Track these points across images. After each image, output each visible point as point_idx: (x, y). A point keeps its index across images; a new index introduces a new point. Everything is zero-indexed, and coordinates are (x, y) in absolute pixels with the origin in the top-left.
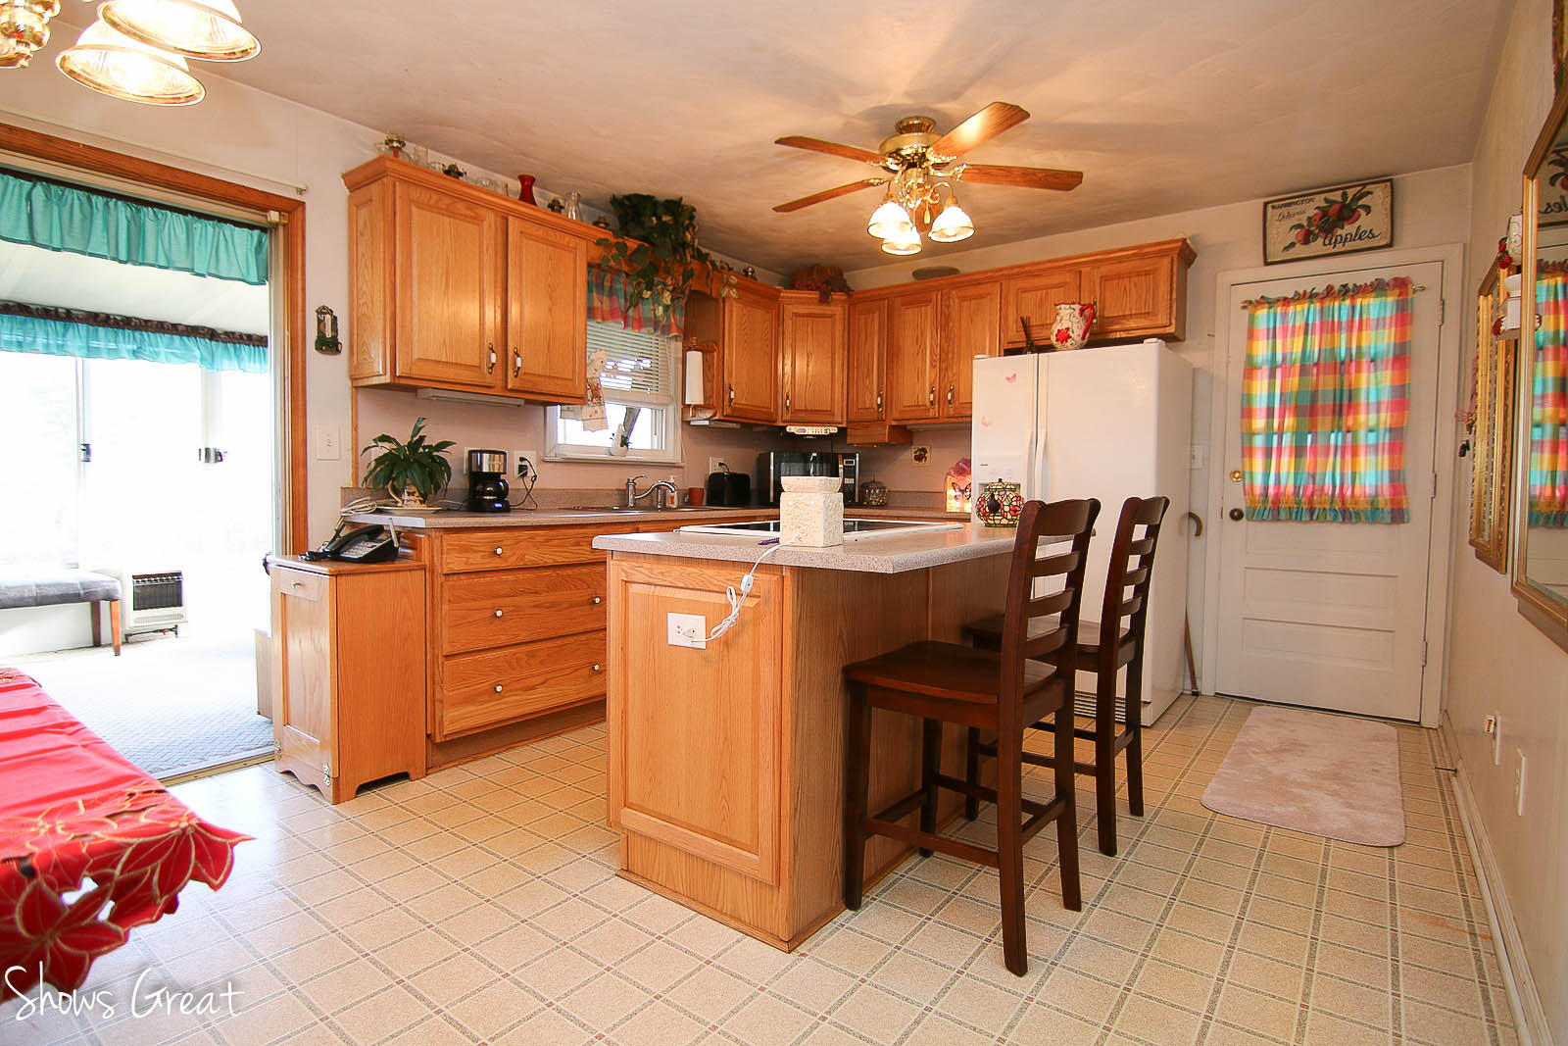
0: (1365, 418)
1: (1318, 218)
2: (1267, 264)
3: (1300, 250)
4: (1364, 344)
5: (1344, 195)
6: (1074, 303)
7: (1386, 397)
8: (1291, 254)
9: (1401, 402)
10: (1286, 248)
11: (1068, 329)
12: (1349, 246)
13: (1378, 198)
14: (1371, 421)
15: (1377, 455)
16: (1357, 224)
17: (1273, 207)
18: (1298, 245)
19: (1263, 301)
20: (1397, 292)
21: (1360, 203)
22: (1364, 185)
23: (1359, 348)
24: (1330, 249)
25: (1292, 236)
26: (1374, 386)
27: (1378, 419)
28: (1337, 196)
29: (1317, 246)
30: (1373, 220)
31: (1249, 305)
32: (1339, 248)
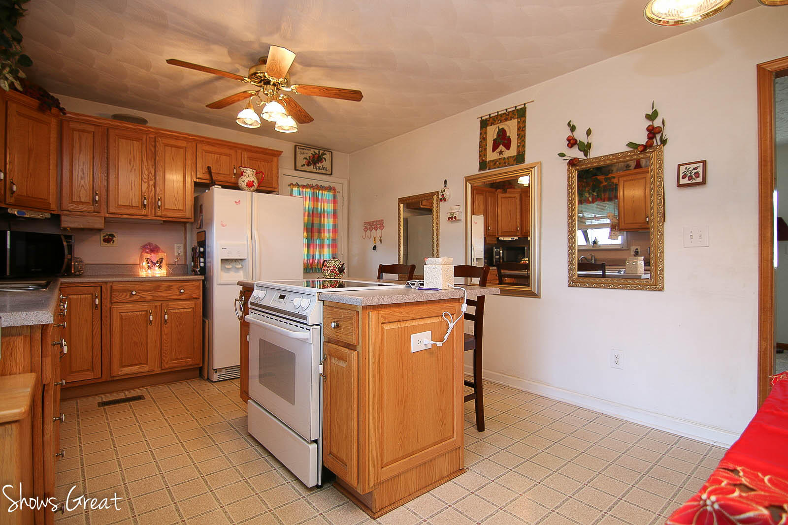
0: (326, 235)
1: (312, 157)
2: (296, 169)
3: (306, 168)
4: (325, 208)
5: (319, 152)
6: (254, 169)
7: (331, 228)
8: (303, 168)
9: (335, 230)
10: (302, 166)
11: (253, 181)
12: (320, 171)
13: (327, 156)
14: (327, 236)
15: (329, 248)
16: (322, 164)
17: (298, 148)
18: (306, 166)
19: (298, 185)
20: (333, 191)
21: (324, 156)
22: (325, 151)
23: (324, 209)
24: (314, 170)
25: (304, 162)
26: (328, 223)
27: (329, 235)
28: (317, 151)
29: (311, 168)
30: (326, 164)
31: (291, 185)
32: (317, 171)
